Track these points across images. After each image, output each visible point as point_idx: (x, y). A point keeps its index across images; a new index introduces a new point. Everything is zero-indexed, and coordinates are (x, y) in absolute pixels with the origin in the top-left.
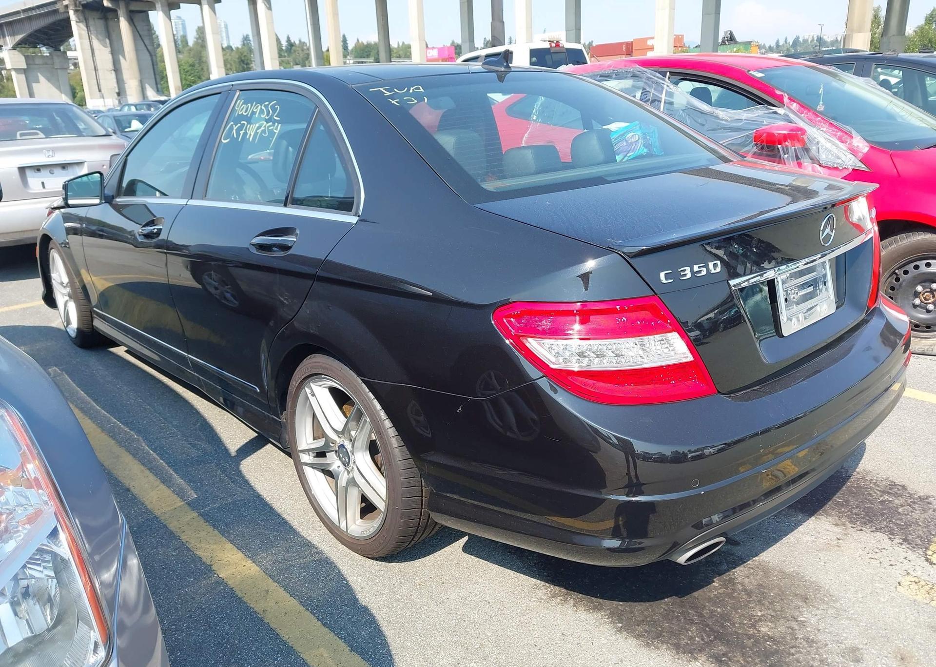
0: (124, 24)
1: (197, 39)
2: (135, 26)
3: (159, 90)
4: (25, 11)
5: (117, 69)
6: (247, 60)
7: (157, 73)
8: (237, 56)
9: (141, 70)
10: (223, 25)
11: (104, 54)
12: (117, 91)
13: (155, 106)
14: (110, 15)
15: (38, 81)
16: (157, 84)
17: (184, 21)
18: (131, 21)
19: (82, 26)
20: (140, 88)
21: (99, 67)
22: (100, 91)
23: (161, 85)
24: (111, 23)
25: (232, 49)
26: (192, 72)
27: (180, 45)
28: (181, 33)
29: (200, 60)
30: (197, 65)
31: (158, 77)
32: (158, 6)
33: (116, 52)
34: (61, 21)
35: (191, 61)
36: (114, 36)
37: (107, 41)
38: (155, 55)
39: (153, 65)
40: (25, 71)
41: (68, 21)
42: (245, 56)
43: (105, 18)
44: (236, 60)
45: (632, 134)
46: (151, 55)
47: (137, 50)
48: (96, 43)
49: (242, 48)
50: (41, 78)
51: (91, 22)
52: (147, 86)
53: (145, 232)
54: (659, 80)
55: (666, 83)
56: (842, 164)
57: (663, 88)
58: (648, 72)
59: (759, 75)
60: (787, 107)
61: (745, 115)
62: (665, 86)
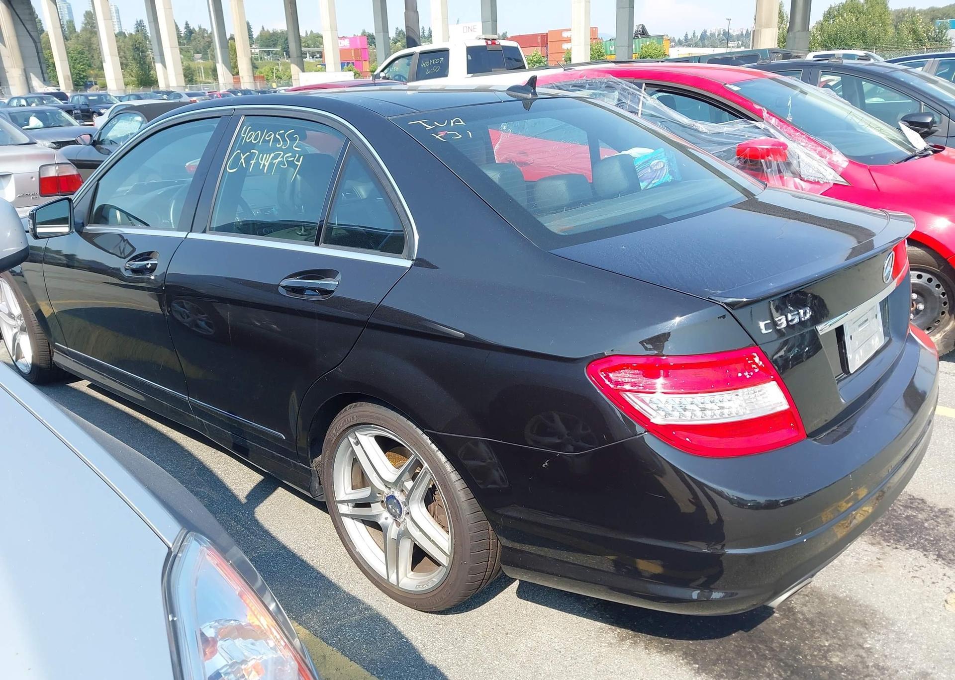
1: (85, 24)
2: (14, 9)
3: (46, 79)
6: (143, 47)
7: (42, 60)
8: (131, 43)
9: (24, 58)
10: (113, 10)
13: (48, 99)
16: (42, 73)
17: (69, 4)
20: (25, 78)
23: (48, 73)
25: (125, 36)
26: (82, 60)
27: (68, 32)
28: (66, 18)
29: (89, 47)
30: (86, 53)
31: (44, 66)
35: (80, 48)
38: (40, 42)
39: (38, 53)
42: (140, 43)
44: (131, 47)
46: (35, 42)
47: (18, 36)
49: (136, 35)
52: (32, 75)
53: (134, 267)
54: (635, 91)
55: (642, 95)
56: (822, 178)
57: (639, 99)
58: (624, 83)
59: (735, 88)
60: (767, 122)
61: (726, 128)
62: (642, 98)
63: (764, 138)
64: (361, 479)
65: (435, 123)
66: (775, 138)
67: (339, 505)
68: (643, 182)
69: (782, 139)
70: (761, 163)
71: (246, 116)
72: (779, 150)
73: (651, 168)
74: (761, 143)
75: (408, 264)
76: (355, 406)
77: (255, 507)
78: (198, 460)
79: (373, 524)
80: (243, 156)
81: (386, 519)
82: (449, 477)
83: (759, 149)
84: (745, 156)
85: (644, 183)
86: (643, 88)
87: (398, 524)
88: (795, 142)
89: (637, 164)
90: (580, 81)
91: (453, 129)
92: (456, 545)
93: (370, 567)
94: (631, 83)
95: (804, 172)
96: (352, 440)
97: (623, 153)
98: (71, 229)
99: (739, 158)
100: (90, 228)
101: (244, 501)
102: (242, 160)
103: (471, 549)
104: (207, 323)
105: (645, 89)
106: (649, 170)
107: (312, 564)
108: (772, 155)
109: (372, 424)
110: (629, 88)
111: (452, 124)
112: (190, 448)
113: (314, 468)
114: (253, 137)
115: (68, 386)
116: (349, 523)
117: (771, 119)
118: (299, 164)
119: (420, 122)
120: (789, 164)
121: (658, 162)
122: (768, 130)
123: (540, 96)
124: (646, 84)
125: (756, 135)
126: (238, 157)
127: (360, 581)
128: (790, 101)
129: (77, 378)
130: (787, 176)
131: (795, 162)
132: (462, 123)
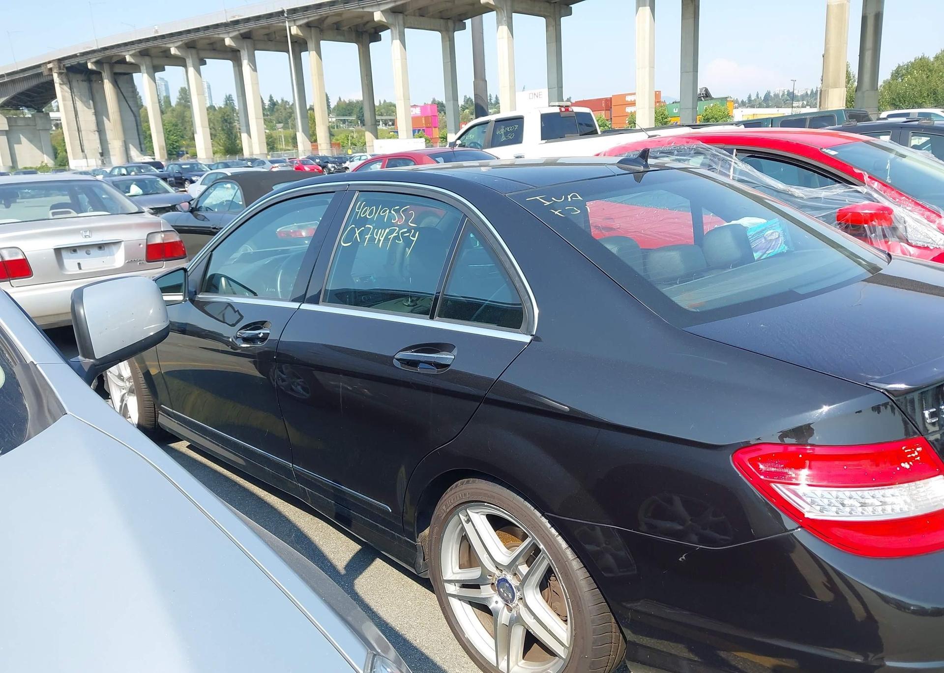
0: (108, 86)
1: (180, 99)
2: (119, 88)
3: (143, 150)
4: (9, 74)
5: (100, 130)
6: (230, 119)
7: (140, 132)
8: (220, 116)
9: (125, 131)
10: (206, 86)
11: (87, 115)
12: (101, 151)
13: (146, 168)
14: (94, 77)
15: (19, 142)
16: (140, 144)
17: (167, 82)
18: (115, 83)
19: (66, 88)
20: (124, 148)
21: (83, 128)
22: (83, 151)
23: (145, 144)
24: (95, 85)
25: (215, 109)
26: (175, 132)
27: (164, 106)
28: (164, 94)
29: (183, 119)
30: (180, 125)
31: (142, 137)
32: (143, 68)
33: (100, 113)
34: (47, 82)
35: (174, 120)
36: (97, 97)
37: (91, 102)
38: (140, 116)
39: (137, 126)
40: (6, 133)
41: (51, 83)
42: (228, 115)
43: (90, 81)
44: (220, 119)
46: (135, 116)
47: (121, 111)
48: (79, 104)
49: (225, 108)
50: (24, 140)
51: (75, 84)
52: (131, 146)
53: (245, 336)
54: (726, 157)
55: (733, 161)
56: (932, 244)
57: (730, 165)
58: (713, 149)
59: (832, 153)
60: (869, 186)
61: (824, 193)
62: (733, 164)
63: (866, 202)
64: (469, 557)
65: (553, 198)
66: (878, 202)
67: (447, 585)
68: (756, 252)
69: (886, 203)
70: (864, 228)
71: (360, 191)
72: (883, 214)
73: (765, 239)
74: (865, 207)
75: (527, 339)
76: (468, 482)
77: (355, 579)
78: (296, 527)
79: (482, 607)
80: (358, 230)
81: (497, 602)
82: (570, 564)
83: (862, 214)
84: (847, 221)
85: (758, 253)
86: (734, 154)
87: (510, 610)
88: (900, 206)
89: (750, 233)
90: (667, 148)
91: (570, 204)
92: (577, 636)
93: (477, 651)
94: (722, 149)
95: (912, 236)
96: (463, 518)
97: (733, 222)
98: (184, 297)
99: (840, 224)
100: (201, 296)
101: (343, 572)
102: (357, 234)
103: (593, 643)
104: (303, 388)
105: (736, 155)
106: (763, 240)
107: (415, 643)
108: (876, 220)
109: (485, 502)
110: (719, 155)
111: (570, 200)
112: (287, 514)
113: (420, 543)
114: (368, 212)
115: (169, 446)
116: (455, 604)
117: (873, 184)
118: (415, 239)
119: (537, 198)
120: (895, 229)
121: (773, 233)
122: (870, 195)
123: (651, 169)
124: (737, 150)
125: (858, 200)
126: (353, 231)
127: (466, 665)
128: (889, 164)
129: (177, 439)
130: (892, 241)
131: (901, 227)
132: (580, 198)
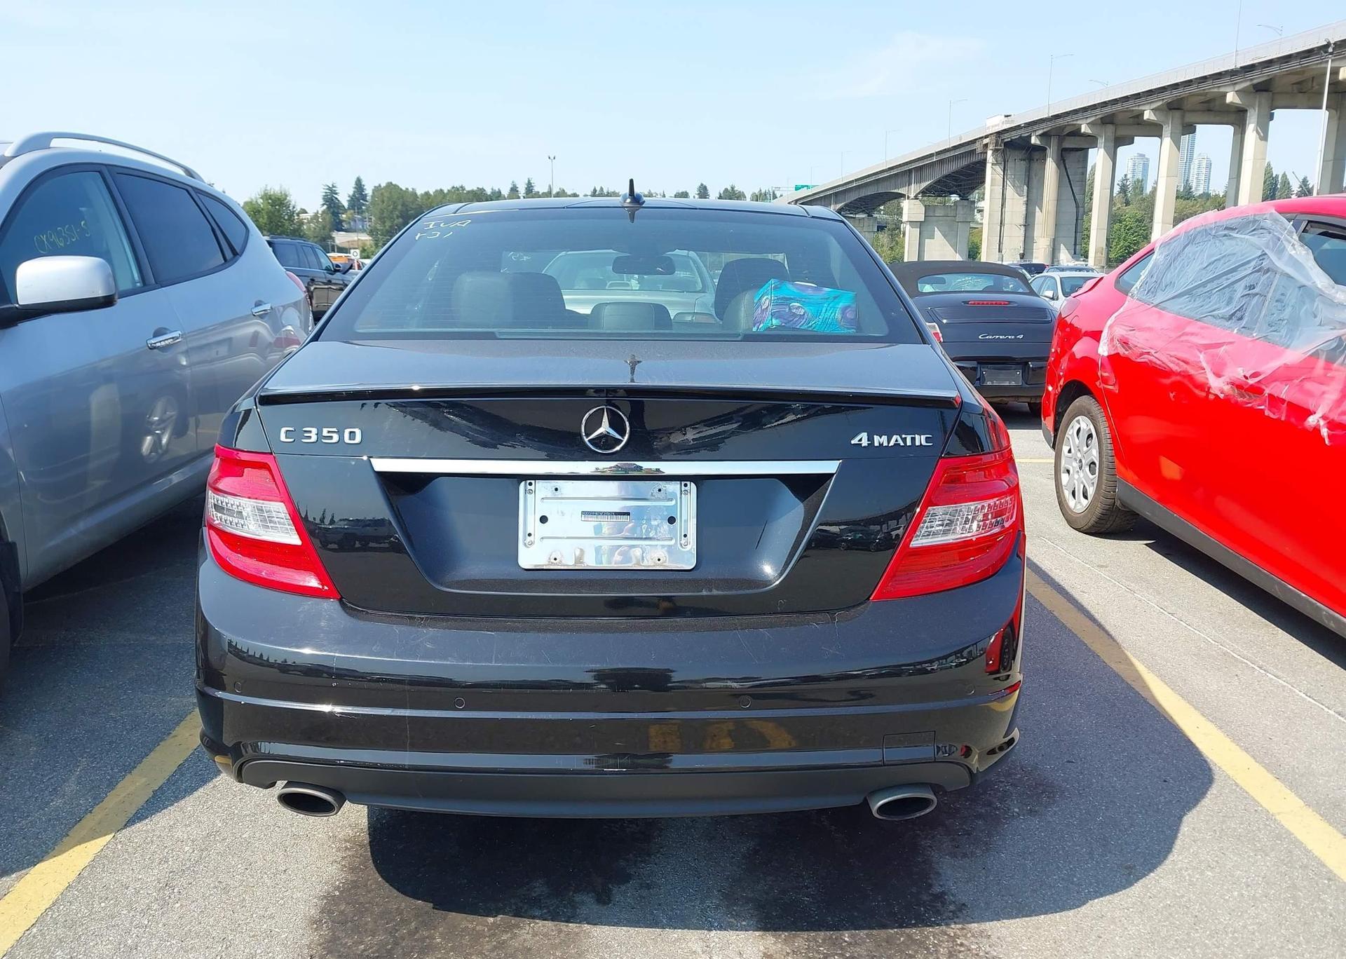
0: (1050, 166)
2: (1065, 169)
3: (1076, 250)
4: (938, 153)
5: (1028, 224)
7: (1079, 230)
9: (1057, 226)
11: (1016, 204)
12: (1022, 252)
14: (1036, 155)
15: (932, 237)
16: (1075, 245)
18: (1062, 161)
19: (999, 169)
20: (1052, 247)
21: (1007, 221)
22: (1000, 251)
23: (1080, 245)
24: (1035, 166)
31: (1079, 235)
32: (1101, 141)
33: (1032, 202)
34: (978, 162)
36: (1035, 182)
37: (1025, 187)
38: (1082, 206)
39: (1077, 220)
40: (921, 225)
41: (983, 163)
43: (1030, 160)
45: (799, 305)
48: (1010, 191)
50: (937, 233)
51: (1010, 165)
52: (1062, 245)
